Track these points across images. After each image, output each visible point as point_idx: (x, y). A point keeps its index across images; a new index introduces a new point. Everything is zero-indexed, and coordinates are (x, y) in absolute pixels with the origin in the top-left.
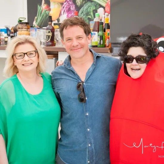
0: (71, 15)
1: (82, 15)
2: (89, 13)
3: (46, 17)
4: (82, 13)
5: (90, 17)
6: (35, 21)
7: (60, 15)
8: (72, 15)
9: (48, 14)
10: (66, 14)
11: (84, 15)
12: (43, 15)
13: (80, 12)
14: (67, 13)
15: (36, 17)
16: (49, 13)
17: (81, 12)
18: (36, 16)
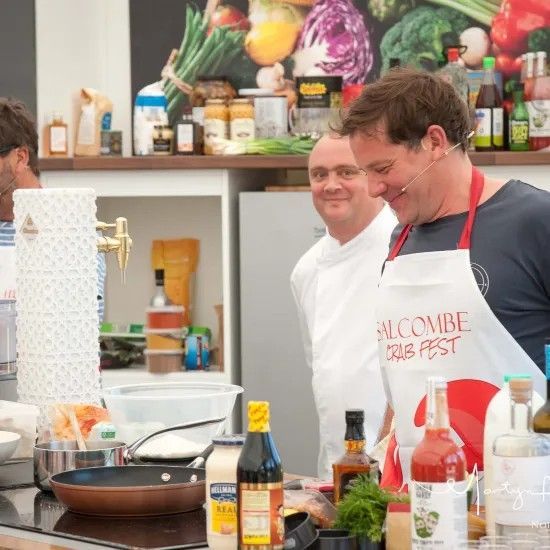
0: (348, 47)
1: (397, 49)
2: (428, 44)
3: (227, 52)
4: (394, 44)
5: (429, 55)
6: (174, 66)
7: (297, 45)
8: (352, 49)
9: (236, 40)
10: (325, 45)
11: (404, 50)
12: (213, 46)
13: (387, 39)
14: (328, 41)
15: (174, 52)
16: (242, 40)
17: (390, 41)
18: (178, 48)
